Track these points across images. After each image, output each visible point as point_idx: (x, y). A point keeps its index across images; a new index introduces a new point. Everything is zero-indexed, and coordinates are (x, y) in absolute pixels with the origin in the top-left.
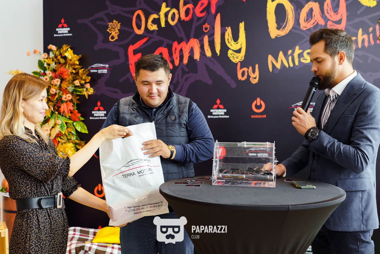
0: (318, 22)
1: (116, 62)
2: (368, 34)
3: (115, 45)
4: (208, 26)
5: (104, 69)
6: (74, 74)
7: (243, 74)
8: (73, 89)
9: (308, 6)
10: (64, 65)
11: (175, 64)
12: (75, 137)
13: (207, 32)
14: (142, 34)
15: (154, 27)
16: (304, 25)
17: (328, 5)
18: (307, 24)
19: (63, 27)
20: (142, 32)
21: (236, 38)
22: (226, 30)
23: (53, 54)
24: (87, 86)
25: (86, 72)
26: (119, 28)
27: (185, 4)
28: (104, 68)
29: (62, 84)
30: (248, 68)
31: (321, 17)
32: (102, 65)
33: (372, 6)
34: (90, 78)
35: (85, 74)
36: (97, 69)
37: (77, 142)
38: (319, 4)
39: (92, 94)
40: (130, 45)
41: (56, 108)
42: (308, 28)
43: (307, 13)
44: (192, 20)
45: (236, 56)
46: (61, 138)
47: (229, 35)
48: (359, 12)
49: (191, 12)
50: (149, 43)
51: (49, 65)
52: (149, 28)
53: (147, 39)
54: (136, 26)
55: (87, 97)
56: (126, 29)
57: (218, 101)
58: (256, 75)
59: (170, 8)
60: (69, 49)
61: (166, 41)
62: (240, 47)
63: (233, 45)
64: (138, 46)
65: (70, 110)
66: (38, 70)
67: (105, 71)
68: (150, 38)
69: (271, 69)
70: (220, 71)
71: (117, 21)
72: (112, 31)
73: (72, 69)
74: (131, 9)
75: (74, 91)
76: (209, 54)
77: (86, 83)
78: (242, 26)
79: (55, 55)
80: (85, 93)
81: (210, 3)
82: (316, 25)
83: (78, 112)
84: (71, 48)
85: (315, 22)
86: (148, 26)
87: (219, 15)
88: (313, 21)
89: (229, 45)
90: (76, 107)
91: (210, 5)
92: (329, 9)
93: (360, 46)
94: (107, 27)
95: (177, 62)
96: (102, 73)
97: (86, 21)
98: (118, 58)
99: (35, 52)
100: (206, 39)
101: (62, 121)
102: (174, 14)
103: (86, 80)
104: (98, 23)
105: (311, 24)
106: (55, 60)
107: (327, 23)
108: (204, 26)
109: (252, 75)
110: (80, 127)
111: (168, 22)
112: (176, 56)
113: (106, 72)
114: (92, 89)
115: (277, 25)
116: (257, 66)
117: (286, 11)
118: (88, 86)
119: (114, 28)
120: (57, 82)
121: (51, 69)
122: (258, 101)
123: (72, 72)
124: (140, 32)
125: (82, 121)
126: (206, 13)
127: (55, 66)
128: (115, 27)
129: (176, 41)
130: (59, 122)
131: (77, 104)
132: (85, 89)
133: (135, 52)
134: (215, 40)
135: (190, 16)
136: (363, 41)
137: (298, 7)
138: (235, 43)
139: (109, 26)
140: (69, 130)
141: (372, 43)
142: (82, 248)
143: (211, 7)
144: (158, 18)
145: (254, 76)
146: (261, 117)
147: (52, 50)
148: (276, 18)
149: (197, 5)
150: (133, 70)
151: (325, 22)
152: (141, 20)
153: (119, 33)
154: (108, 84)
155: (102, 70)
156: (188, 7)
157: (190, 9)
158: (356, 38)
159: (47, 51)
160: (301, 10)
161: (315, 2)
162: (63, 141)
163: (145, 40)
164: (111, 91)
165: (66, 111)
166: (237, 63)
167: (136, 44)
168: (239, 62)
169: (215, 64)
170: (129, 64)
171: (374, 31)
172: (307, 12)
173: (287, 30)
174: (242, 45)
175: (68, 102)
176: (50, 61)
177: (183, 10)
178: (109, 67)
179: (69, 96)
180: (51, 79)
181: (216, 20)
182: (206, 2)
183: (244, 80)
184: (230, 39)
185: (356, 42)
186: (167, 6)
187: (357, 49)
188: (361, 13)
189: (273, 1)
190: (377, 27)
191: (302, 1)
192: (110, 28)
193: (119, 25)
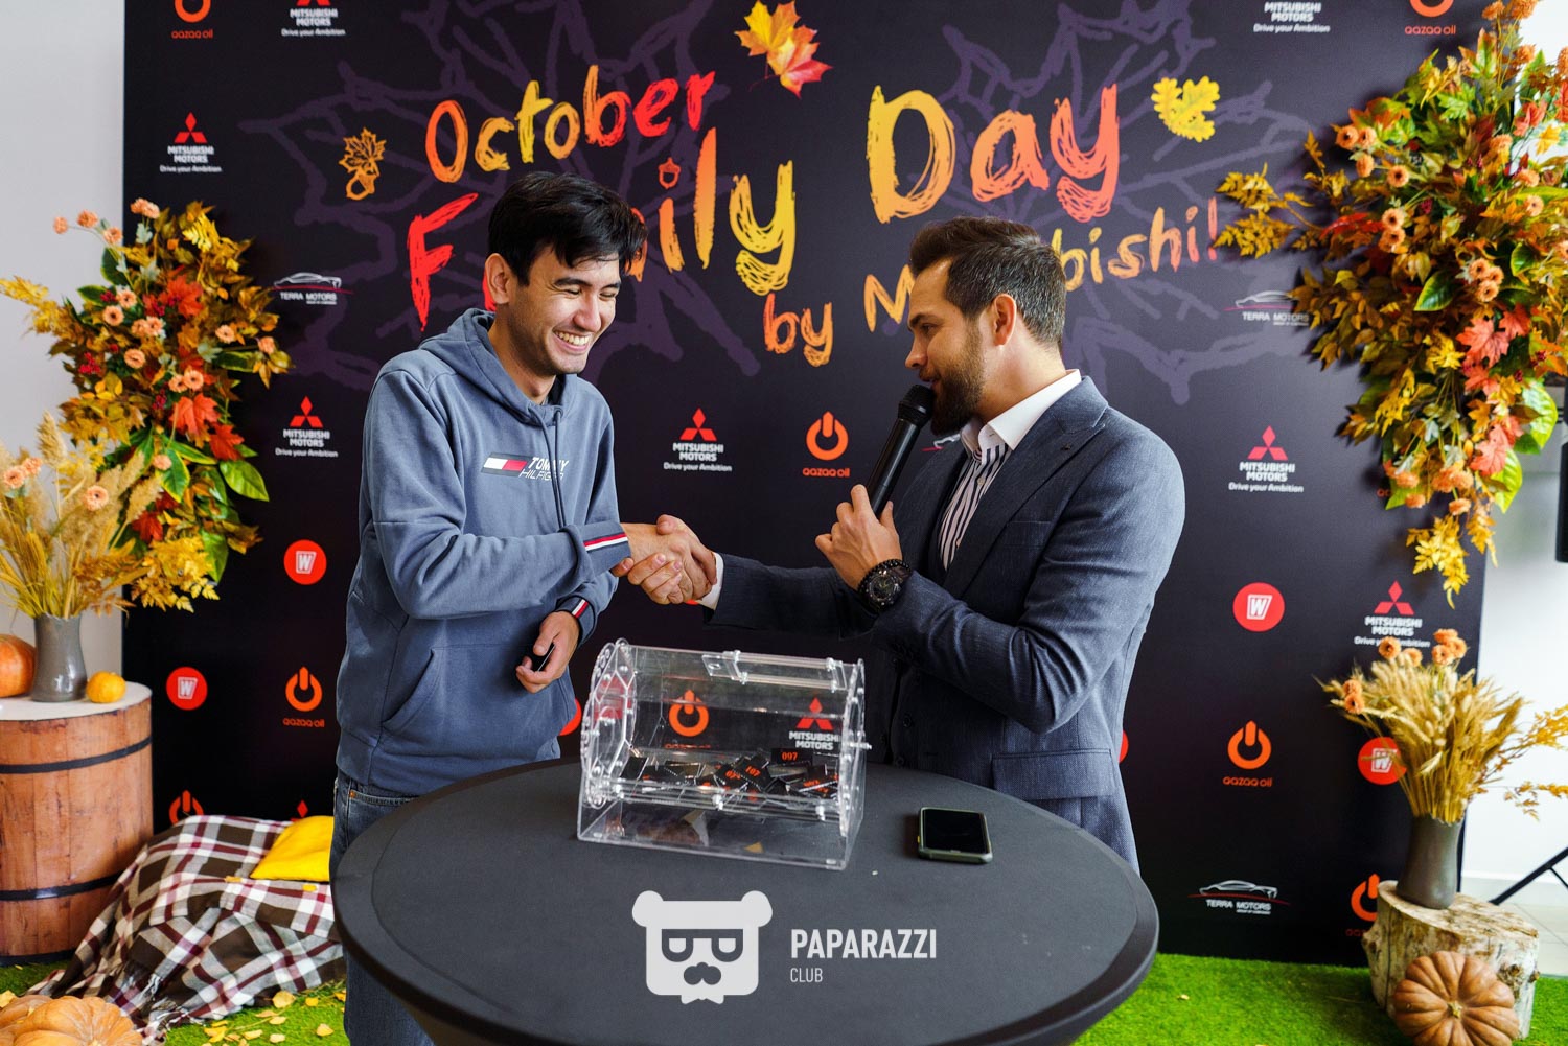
0: (1027, 180)
1: (368, 271)
2: (1183, 228)
3: (366, 213)
4: (676, 169)
5: (326, 292)
6: (223, 301)
7: (782, 333)
8: (217, 354)
9: (1001, 124)
10: (191, 272)
12: (224, 511)
13: (670, 188)
14: (455, 180)
15: (498, 162)
16: (985, 186)
17: (1062, 125)
18: (993, 183)
19: (190, 143)
20: (455, 176)
21: (764, 213)
22: (734, 187)
23: (153, 230)
24: (265, 345)
25: (260, 299)
26: (380, 157)
27: (603, 89)
28: (325, 288)
29: (181, 336)
30: (800, 315)
31: (1038, 164)
32: (319, 278)
33: (1199, 140)
34: (275, 318)
35: (259, 303)
36: (304, 288)
37: (232, 527)
38: (1035, 120)
39: (284, 373)
40: (417, 217)
41: (159, 414)
42: (997, 194)
43: (995, 146)
44: (623, 144)
45: (764, 272)
46: (174, 515)
47: (741, 201)
48: (1158, 156)
49: (622, 119)
50: (479, 214)
51: (133, 266)
52: (480, 162)
53: (471, 198)
54: (436, 154)
55: (266, 382)
56: (404, 162)
57: (699, 418)
58: (825, 338)
59: (552, 99)
60: (203, 219)
62: (776, 245)
63: (754, 238)
64: (442, 222)
65: (206, 422)
66: (103, 283)
67: (330, 299)
68: (483, 196)
69: (872, 324)
70: (709, 318)
71: (373, 133)
72: (358, 165)
73: (215, 286)
74: (423, 95)
75: (221, 358)
76: (674, 259)
77: (262, 334)
78: (785, 173)
79: (160, 234)
80: (259, 368)
81: (685, 91)
82: (1022, 186)
83: (233, 431)
84: (210, 216)
85: (1018, 179)
86: (478, 157)
87: (712, 134)
88: (1011, 175)
89: (740, 236)
90: (227, 415)
91: (686, 98)
92: (1065, 140)
93: (1155, 264)
94: (341, 152)
96: (318, 303)
97: (272, 127)
98: (374, 256)
99: (84, 220)
100: (667, 211)
101: (173, 458)
103: (262, 325)
104: (312, 134)
105: (1005, 182)
106: (162, 251)
107: (1058, 180)
108: (662, 169)
109: (810, 338)
110: (241, 480)
111: (545, 146)
113: (334, 303)
114: (283, 354)
115: (899, 178)
116: (828, 308)
117: (928, 133)
118: (267, 345)
119: (363, 157)
120: (153, 328)
121: (143, 282)
122: (828, 423)
123: (219, 297)
124: (450, 175)
125: (248, 460)
126: (669, 126)
127: (158, 271)
128: (367, 152)
130: (164, 462)
131: (231, 402)
132: (260, 356)
133: (432, 241)
134: (695, 215)
135: (618, 131)
136: (1166, 247)
137: (968, 128)
138: (760, 230)
139: (348, 149)
140: (201, 492)
141: (1194, 256)
142: (213, 899)
143: (688, 105)
144: (511, 131)
145: (817, 341)
146: (833, 475)
147: (146, 218)
148: (896, 158)
149: (642, 97)
150: (423, 299)
151: (1050, 181)
152: (454, 137)
154: (336, 341)
155: (319, 295)
156: (610, 102)
157: (617, 107)
158: (1145, 239)
159: (131, 220)
160: (977, 137)
161: (1024, 112)
162: (180, 525)
163: (464, 203)
164: (347, 366)
165: (192, 425)
166: (766, 296)
167: (433, 216)
168: (771, 291)
169: (692, 295)
170: (411, 280)
171: (1201, 221)
172: (997, 142)
173: (930, 197)
174: (783, 238)
175: (201, 395)
176: (137, 255)
177: (594, 109)
178: (344, 286)
179: (194, 378)
180: (131, 317)
181: (702, 152)
182: (670, 87)
183: (783, 351)
184: (744, 215)
185: (1143, 251)
186: (542, 95)
187: (1146, 273)
188: (1164, 158)
189: (888, 99)
190: (1213, 206)
191: (983, 105)
192: (352, 156)
193: (380, 146)
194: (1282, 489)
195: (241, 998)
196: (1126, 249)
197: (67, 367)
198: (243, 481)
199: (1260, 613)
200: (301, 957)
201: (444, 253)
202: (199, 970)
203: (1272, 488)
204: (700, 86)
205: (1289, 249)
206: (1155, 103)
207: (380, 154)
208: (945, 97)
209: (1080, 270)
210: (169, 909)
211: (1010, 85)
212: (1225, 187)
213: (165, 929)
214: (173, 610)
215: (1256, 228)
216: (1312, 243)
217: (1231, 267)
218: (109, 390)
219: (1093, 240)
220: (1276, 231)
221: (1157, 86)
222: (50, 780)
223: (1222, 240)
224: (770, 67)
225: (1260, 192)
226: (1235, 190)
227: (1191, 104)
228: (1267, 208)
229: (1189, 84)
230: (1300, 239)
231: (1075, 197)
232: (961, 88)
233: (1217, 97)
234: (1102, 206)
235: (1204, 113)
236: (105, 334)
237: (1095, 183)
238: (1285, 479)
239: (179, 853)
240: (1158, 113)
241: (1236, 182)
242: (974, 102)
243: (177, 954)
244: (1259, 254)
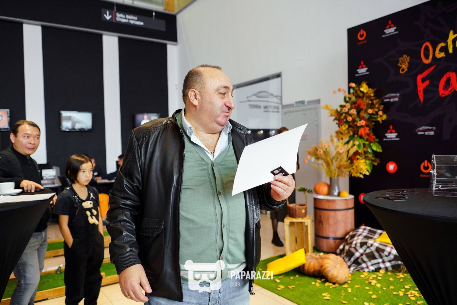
1: (406, 91)
3: (405, 76)
10: (362, 98)
12: (371, 155)
14: (429, 62)
15: (442, 55)
19: (362, 68)
23: (354, 90)
25: (380, 101)
26: (408, 61)
28: (395, 97)
32: (393, 95)
34: (383, 106)
36: (390, 98)
37: (373, 159)
39: (385, 120)
40: (419, 75)
41: (356, 132)
46: (359, 156)
50: (437, 70)
51: (350, 99)
52: (436, 56)
53: (434, 66)
54: (424, 57)
55: (381, 122)
56: (415, 61)
60: (365, 85)
61: (454, 66)
64: (426, 74)
65: (367, 133)
66: (343, 103)
67: (396, 99)
68: (438, 65)
72: (403, 64)
73: (368, 100)
74: (419, 42)
75: (369, 117)
77: (379, 110)
79: (356, 90)
80: (379, 119)
83: (373, 135)
84: (367, 84)
90: (372, 131)
94: (398, 62)
96: (393, 101)
97: (381, 60)
98: (408, 87)
99: (339, 90)
101: (359, 142)
103: (379, 108)
104: (391, 59)
106: (356, 94)
113: (398, 100)
114: (385, 115)
118: (381, 113)
119: (404, 62)
120: (354, 112)
123: (369, 103)
125: (377, 142)
127: (355, 99)
128: (405, 60)
130: (357, 143)
131: (372, 128)
133: (423, 80)
139: (400, 61)
140: (365, 149)
142: (365, 243)
144: (445, 46)
147: (353, 87)
150: (421, 96)
152: (428, 51)
154: (399, 110)
155: (394, 99)
159: (350, 88)
163: (432, 68)
164: (401, 116)
165: (363, 134)
167: (424, 73)
176: (351, 96)
178: (400, 96)
179: (363, 123)
180: (349, 110)
186: (454, 34)
193: (408, 59)
195: (372, 268)
197: (337, 123)
198: (376, 147)
200: (387, 262)
201: (427, 83)
202: (362, 259)
210: (356, 244)
213: (355, 248)
214: (359, 178)
218: (345, 127)
222: (332, 213)
236: (344, 115)
239: (359, 233)
243: (357, 254)
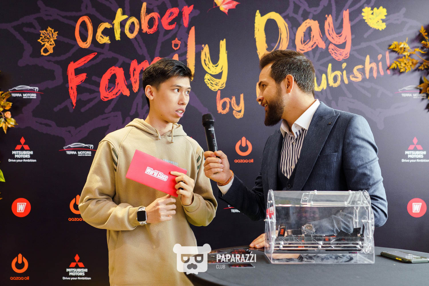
0: (317, 45)
1: (50, 84)
2: (377, 63)
3: (49, 61)
4: (179, 43)
5: (32, 93)
7: (224, 106)
11: (133, 89)
13: (177, 50)
14: (88, 47)
15: (106, 40)
16: (301, 48)
17: (329, 25)
18: (304, 46)
20: (87, 46)
21: (215, 59)
22: (203, 49)
24: (8, 115)
25: (6, 95)
26: (55, 38)
27: (148, 11)
28: (32, 91)
30: (231, 99)
31: (321, 39)
32: (29, 87)
33: (381, 30)
34: (11, 104)
35: (4, 98)
36: (22, 92)
38: (319, 23)
39: (13, 127)
40: (71, 62)
42: (306, 51)
43: (304, 32)
44: (157, 33)
45: (216, 82)
47: (205, 54)
48: (366, 36)
49: (157, 23)
50: (98, 60)
52: (98, 40)
53: (94, 54)
54: (79, 37)
55: (5, 131)
56: (66, 40)
58: (241, 108)
59: (128, 15)
61: (122, 59)
62: (220, 71)
63: (211, 69)
64: (83, 64)
67: (33, 96)
68: (99, 54)
71: (52, 29)
72: (46, 41)
74: (74, 14)
77: (5, 111)
78: (223, 44)
80: (3, 125)
81: (182, 12)
82: (315, 47)
85: (314, 45)
86: (97, 38)
87: (193, 29)
88: (311, 43)
89: (206, 68)
91: (182, 15)
92: (331, 30)
93: (367, 76)
94: (39, 36)
95: (135, 88)
96: (28, 98)
97: (8, 26)
98: (53, 78)
102: (133, 23)
103: (5, 107)
104: (26, 29)
105: (309, 46)
107: (329, 45)
108: (173, 42)
109: (235, 108)
111: (125, 34)
112: (135, 79)
113: (35, 98)
114: (13, 119)
115: (268, 45)
116: (242, 96)
117: (278, 28)
119: (48, 38)
122: (244, 141)
124: (85, 45)
126: (176, 26)
128: (50, 36)
129: (135, 60)
132: (3, 120)
133: (78, 72)
134: (187, 60)
135: (155, 28)
136: (371, 70)
137: (294, 25)
138: (214, 66)
139: (41, 35)
141: (382, 73)
143: (183, 17)
144: (111, 28)
145: (238, 109)
146: (247, 162)
148: (266, 37)
149: (164, 14)
150: (74, 95)
151: (326, 45)
152: (87, 30)
153: (55, 45)
154: (36, 113)
155: (29, 94)
156: (152, 16)
157: (155, 19)
158: (363, 67)
160: (297, 29)
161: (314, 20)
163: (92, 56)
164: (41, 124)
166: (217, 92)
167: (79, 61)
168: (219, 90)
170: (69, 88)
171: (383, 59)
172: (305, 31)
174: (223, 69)
177: (145, 19)
178: (39, 91)
181: (189, 35)
182: (176, 11)
183: (225, 113)
184: (207, 60)
185: (362, 71)
186: (124, 14)
187: (364, 80)
188: (368, 37)
189: (262, 15)
190: (387, 54)
191: (299, 17)
192: (43, 38)
193: (56, 34)
194: (422, 161)
196: (356, 71)
199: (417, 210)
201: (83, 76)
203: (418, 161)
204: (187, 10)
205: (417, 69)
206: (363, 16)
207: (55, 37)
208: (284, 14)
209: (339, 79)
211: (308, 9)
212: (392, 47)
215: (405, 61)
216: (426, 67)
217: (396, 76)
219: (343, 68)
220: (413, 63)
221: (363, 10)
223: (392, 67)
224: (215, 3)
225: (405, 48)
226: (396, 48)
227: (377, 16)
228: (409, 54)
229: (375, 9)
230: (421, 66)
231: (335, 51)
232: (290, 11)
233: (386, 14)
234: (346, 55)
235: (382, 20)
237: (342, 46)
238: (422, 157)
240: (365, 20)
241: (396, 45)
242: (295, 16)
244: (407, 71)
